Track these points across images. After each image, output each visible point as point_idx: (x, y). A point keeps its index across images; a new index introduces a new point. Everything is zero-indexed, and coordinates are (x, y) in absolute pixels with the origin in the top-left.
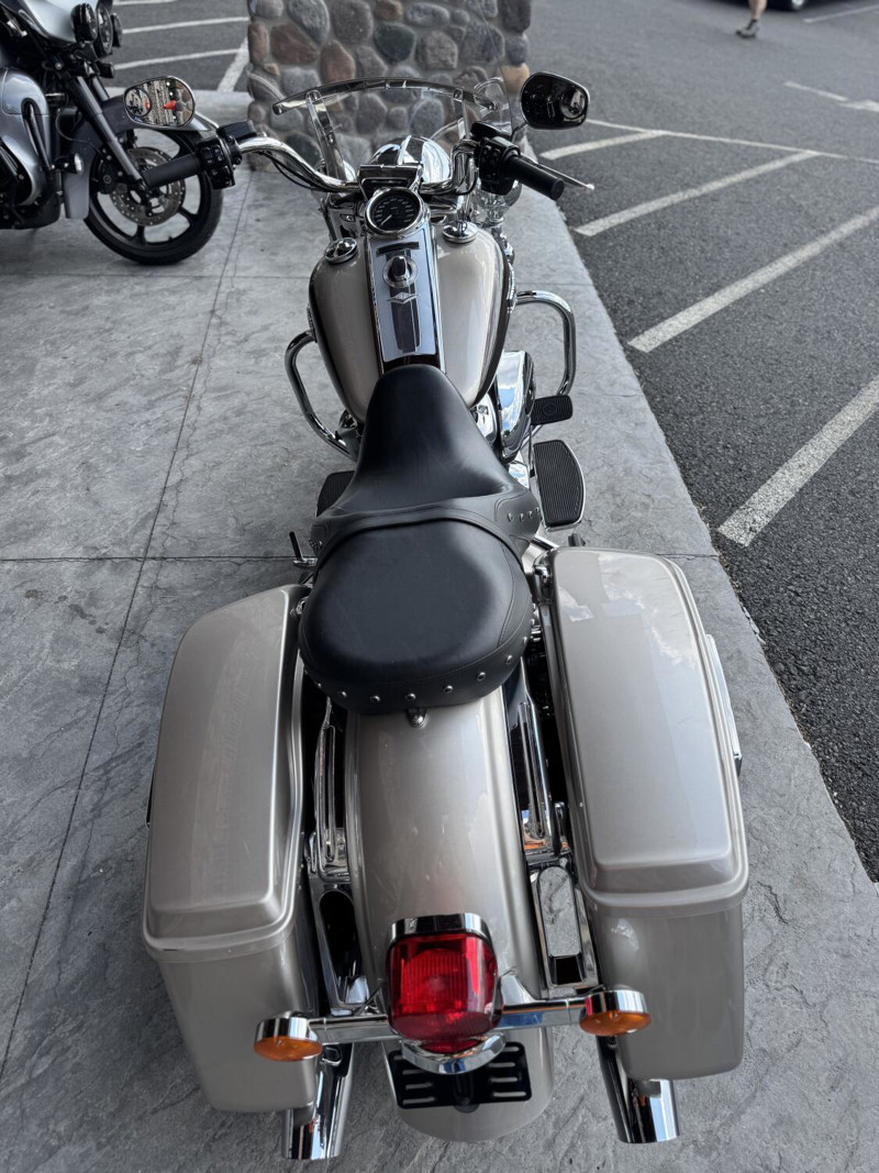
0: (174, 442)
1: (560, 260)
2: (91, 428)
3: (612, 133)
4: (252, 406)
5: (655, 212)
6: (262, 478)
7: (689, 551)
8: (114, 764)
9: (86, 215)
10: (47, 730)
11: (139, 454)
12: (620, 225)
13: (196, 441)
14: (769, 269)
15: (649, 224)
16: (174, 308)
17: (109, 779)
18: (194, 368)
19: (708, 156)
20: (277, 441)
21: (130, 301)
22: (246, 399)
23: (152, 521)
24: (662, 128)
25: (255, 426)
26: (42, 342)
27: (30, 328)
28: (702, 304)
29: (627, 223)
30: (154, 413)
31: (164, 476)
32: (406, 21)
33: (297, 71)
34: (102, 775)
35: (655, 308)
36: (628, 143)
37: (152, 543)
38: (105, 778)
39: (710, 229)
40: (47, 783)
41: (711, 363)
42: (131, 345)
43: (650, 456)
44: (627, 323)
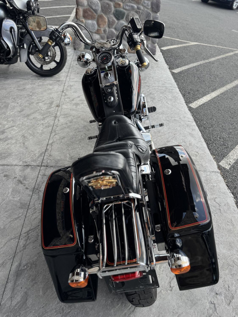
0: (51, 130)
1: (168, 80)
2: (25, 125)
3: (182, 43)
4: (75, 120)
5: (196, 66)
6: (78, 142)
7: (211, 170)
8: (30, 232)
9: (26, 61)
10: (9, 220)
11: (40, 134)
12: (185, 70)
13: (58, 130)
14: (230, 84)
15: (194, 70)
16: (51, 90)
17: (28, 237)
18: (57, 108)
19: (211, 50)
20: (82, 131)
21: (38, 87)
22: (73, 118)
23: (44, 154)
24: (196, 42)
25: (76, 126)
26: (11, 98)
27: (7, 94)
28: (211, 94)
29: (187, 69)
30: (45, 121)
31: (48, 141)
32: (124, 8)
33: (90, 22)
34: (27, 235)
35: (196, 95)
36: (186, 46)
37: (44, 161)
38: (27, 236)
39: (212, 72)
40: (9, 237)
41: (214, 112)
42: (38, 100)
43: (197, 140)
44: (188, 99)
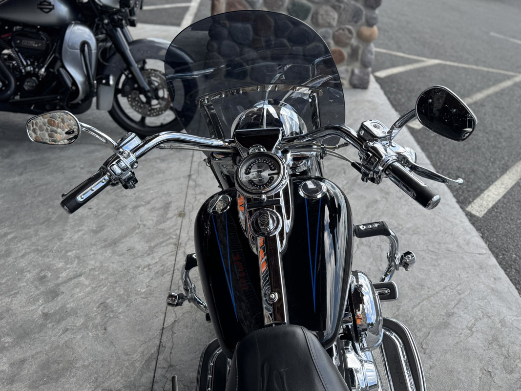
0: (169, 285)
2: (108, 270)
3: (410, 61)
9: (110, 108)
18: (180, 219)
19: (468, 77)
24: (436, 58)
28: (502, 179)
33: (239, 25)
36: (420, 68)
37: (155, 387)
44: (461, 193)
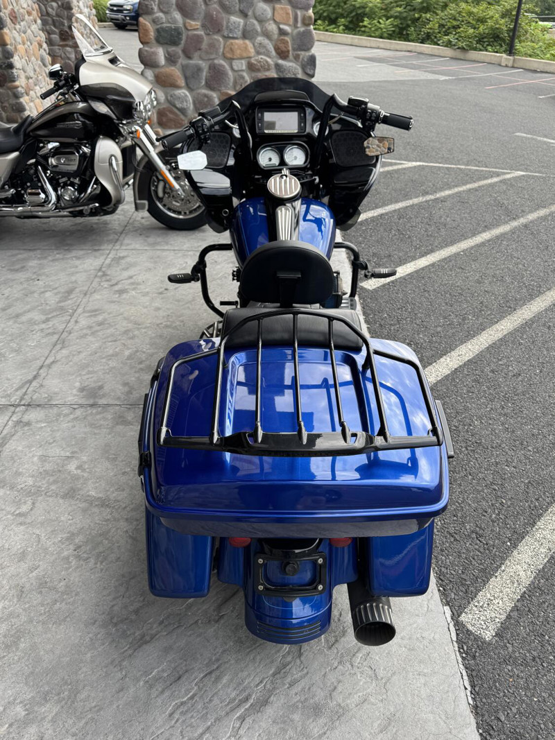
0: (55, 340)
2: (7, 333)
3: (391, 164)
4: (110, 320)
5: (399, 209)
6: (104, 360)
11: (32, 348)
12: (373, 217)
13: (69, 340)
14: (470, 240)
15: (393, 216)
16: (77, 267)
19: (447, 176)
20: (120, 340)
21: (51, 263)
22: (107, 316)
23: (29, 384)
24: (420, 161)
25: (109, 331)
28: (417, 261)
29: (379, 216)
30: (48, 325)
31: (44, 359)
36: (392, 170)
37: (25, 397)
39: (435, 218)
41: (413, 296)
